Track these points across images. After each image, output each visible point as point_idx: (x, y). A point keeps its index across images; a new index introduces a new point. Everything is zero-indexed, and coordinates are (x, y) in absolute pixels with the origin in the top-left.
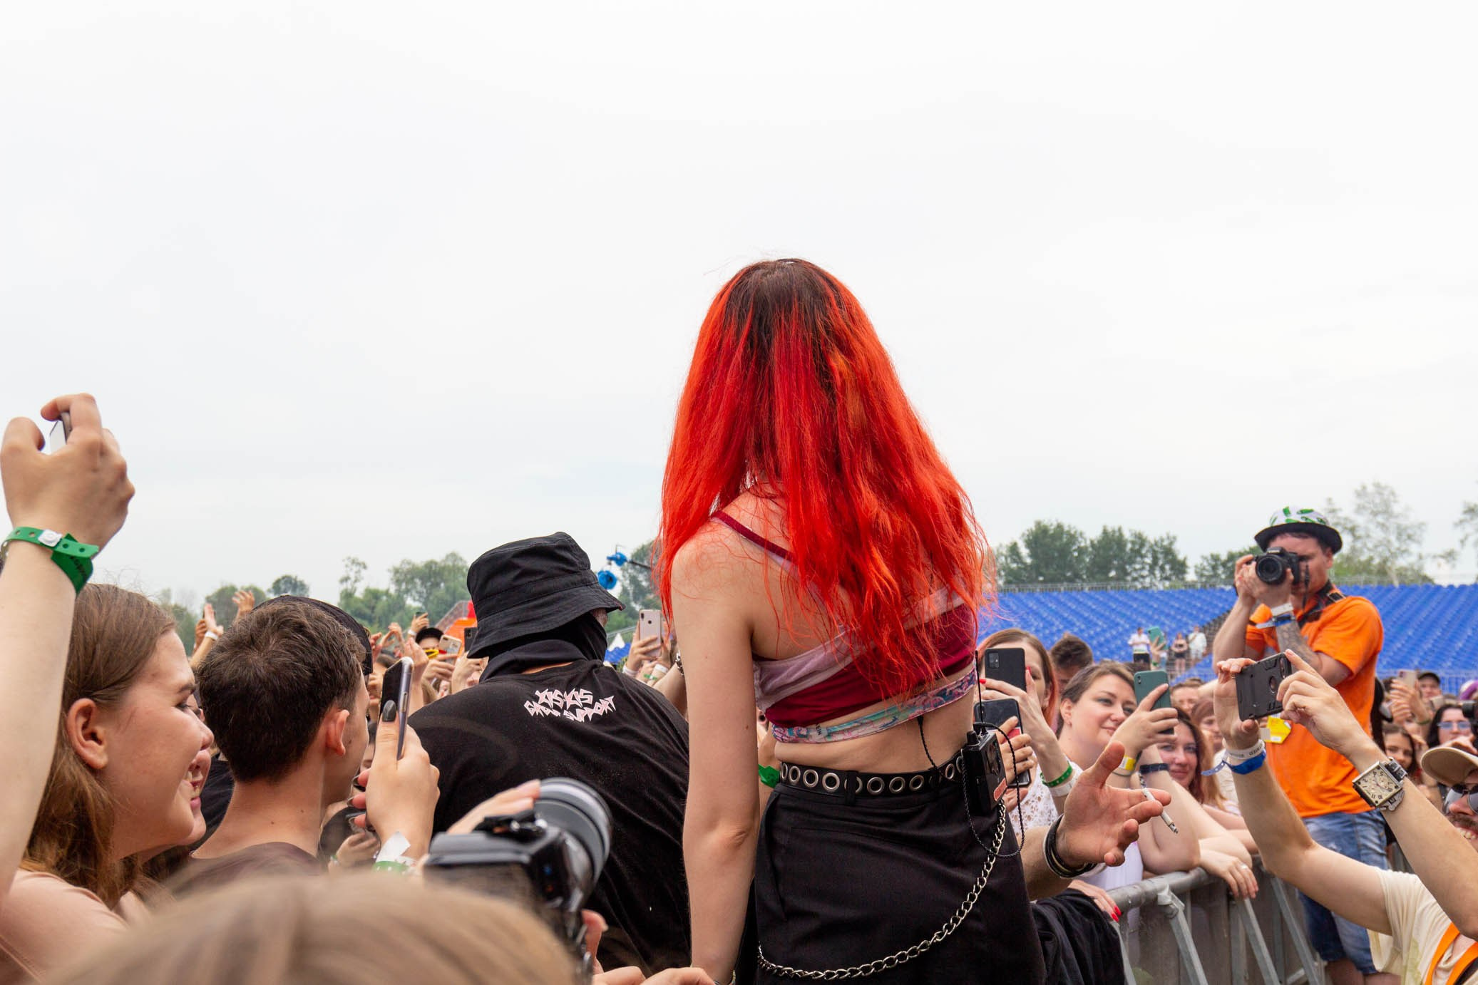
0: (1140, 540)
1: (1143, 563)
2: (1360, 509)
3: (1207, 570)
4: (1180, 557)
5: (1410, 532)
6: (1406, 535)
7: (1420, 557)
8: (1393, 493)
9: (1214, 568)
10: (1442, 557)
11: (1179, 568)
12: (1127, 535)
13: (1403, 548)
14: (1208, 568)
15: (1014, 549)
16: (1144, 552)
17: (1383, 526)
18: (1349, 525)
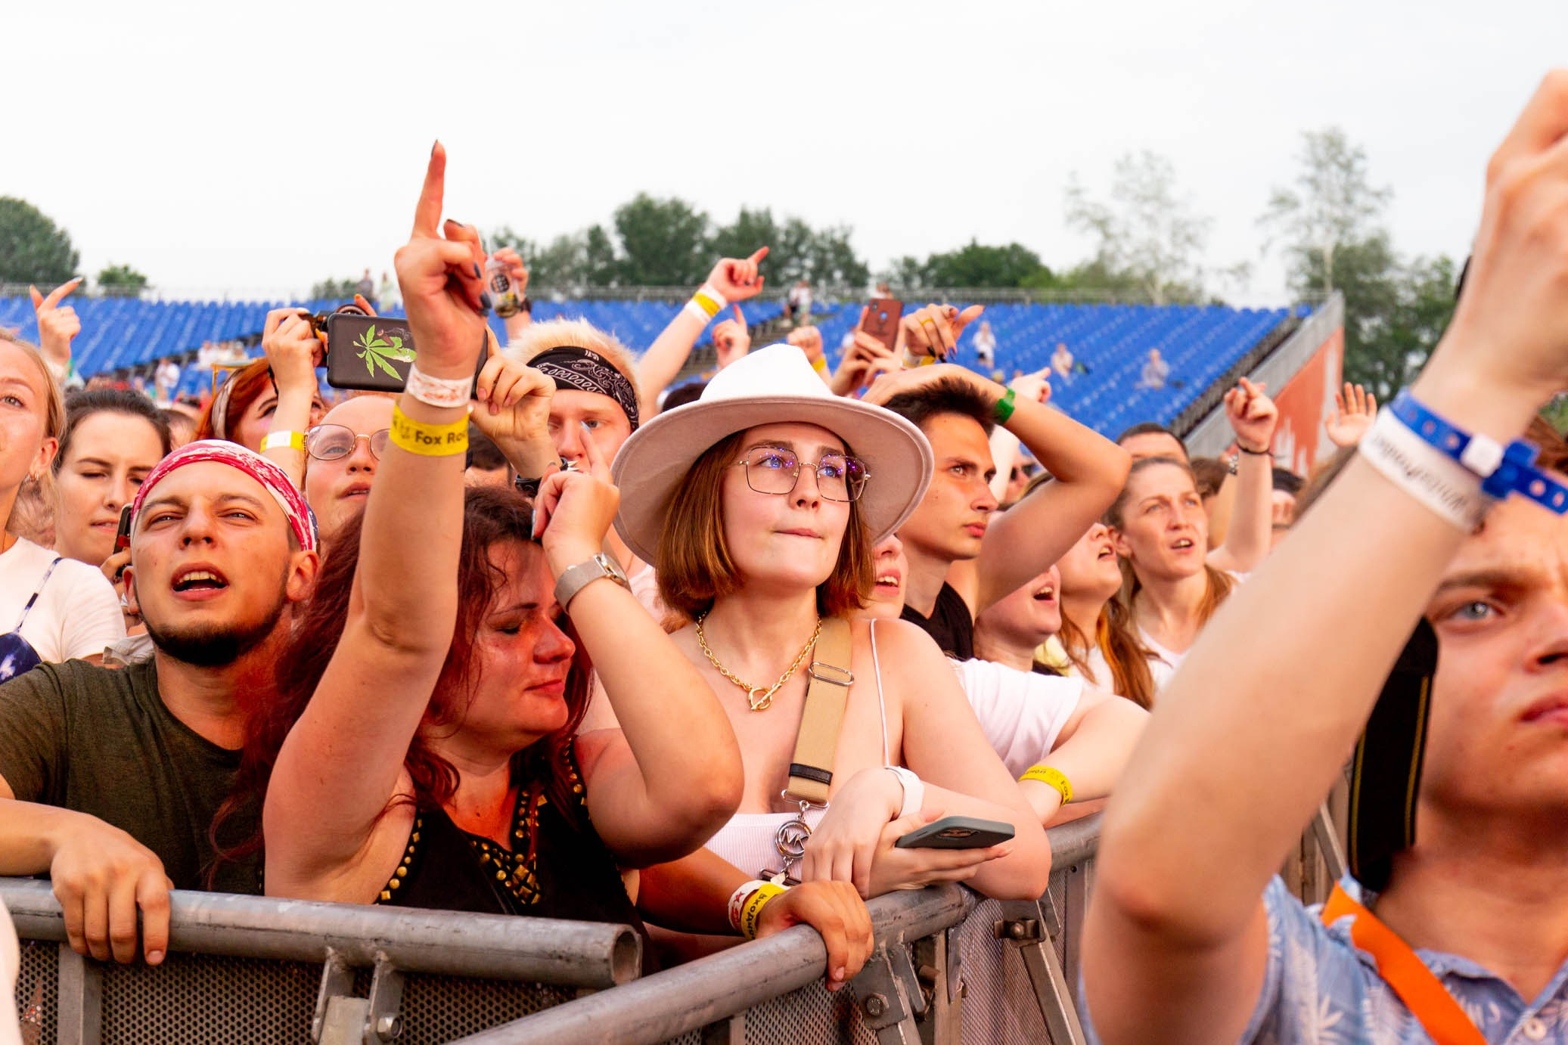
0: (800, 231)
1: (802, 267)
2: (1120, 191)
3: (896, 282)
4: (860, 259)
5: (1191, 230)
6: (1186, 236)
7: (1199, 272)
8: (1169, 168)
9: (907, 279)
10: (1232, 272)
11: (857, 276)
12: (780, 221)
13: (1178, 254)
14: (898, 278)
15: (596, 237)
16: (802, 249)
17: (1150, 220)
18: (1100, 216)
